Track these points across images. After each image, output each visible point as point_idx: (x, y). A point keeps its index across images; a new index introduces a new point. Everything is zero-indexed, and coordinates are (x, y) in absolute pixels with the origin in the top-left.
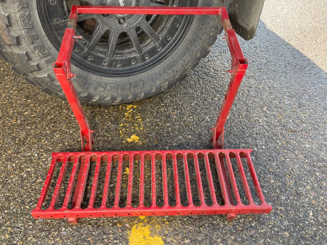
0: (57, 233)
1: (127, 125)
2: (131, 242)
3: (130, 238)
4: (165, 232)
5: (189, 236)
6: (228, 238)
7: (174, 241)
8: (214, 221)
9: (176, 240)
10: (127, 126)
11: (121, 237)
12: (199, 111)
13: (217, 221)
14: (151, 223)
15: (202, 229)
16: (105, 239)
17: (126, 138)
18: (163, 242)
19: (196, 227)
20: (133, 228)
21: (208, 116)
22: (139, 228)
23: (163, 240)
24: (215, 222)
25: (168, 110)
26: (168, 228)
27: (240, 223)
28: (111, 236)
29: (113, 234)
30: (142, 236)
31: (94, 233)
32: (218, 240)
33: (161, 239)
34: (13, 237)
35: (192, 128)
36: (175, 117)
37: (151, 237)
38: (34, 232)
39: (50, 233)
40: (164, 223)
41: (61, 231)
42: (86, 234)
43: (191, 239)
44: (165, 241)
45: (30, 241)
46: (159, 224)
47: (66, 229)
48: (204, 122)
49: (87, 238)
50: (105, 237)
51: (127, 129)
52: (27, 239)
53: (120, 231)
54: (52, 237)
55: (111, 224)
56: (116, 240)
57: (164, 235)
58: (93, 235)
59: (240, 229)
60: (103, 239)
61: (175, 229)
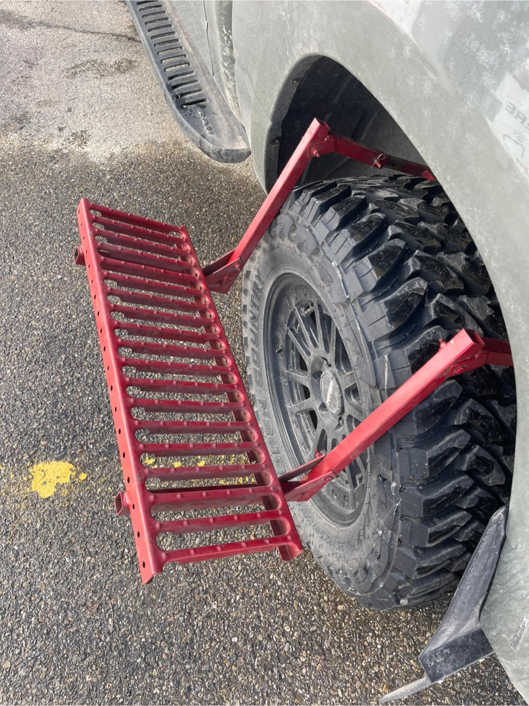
0: (87, 393)
1: (232, 462)
2: (57, 463)
3: (61, 463)
4: (57, 501)
5: (44, 528)
6: (27, 578)
7: (44, 510)
8: (53, 564)
9: (44, 513)
10: (230, 461)
11: (65, 453)
12: (256, 584)
13: (52, 568)
14: (72, 485)
15: (47, 546)
16: (68, 437)
17: (206, 460)
18: (46, 497)
19: (52, 538)
20: (71, 466)
21: (241, 601)
22: (70, 472)
23: (49, 497)
24: (51, 565)
25: (259, 528)
26: (60, 505)
27: (40, 601)
28: (70, 443)
29: (71, 445)
30: (59, 475)
31: (78, 426)
32: (28, 564)
33: (50, 495)
34: (94, 356)
35: (215, 564)
36: (243, 538)
37: (55, 485)
38: (94, 373)
39: (89, 387)
40: (68, 501)
41: (89, 396)
42: (79, 419)
43: (40, 530)
44: (48, 499)
45: (85, 371)
46: (68, 495)
47: (90, 400)
48: (226, 587)
49: (75, 421)
50: (70, 437)
51: (223, 462)
52: (89, 368)
53: (73, 452)
54: (85, 389)
55: (82, 443)
56: (64, 449)
57: (53, 500)
58: (75, 425)
59: (33, 598)
60: (68, 436)
61: (56, 513)
